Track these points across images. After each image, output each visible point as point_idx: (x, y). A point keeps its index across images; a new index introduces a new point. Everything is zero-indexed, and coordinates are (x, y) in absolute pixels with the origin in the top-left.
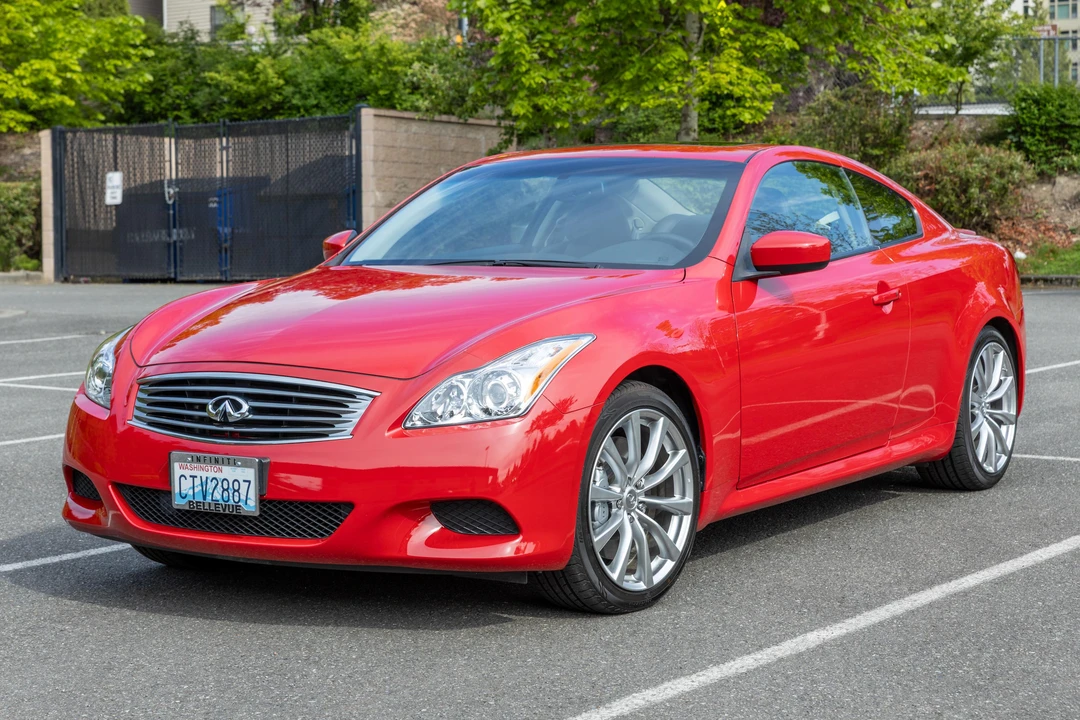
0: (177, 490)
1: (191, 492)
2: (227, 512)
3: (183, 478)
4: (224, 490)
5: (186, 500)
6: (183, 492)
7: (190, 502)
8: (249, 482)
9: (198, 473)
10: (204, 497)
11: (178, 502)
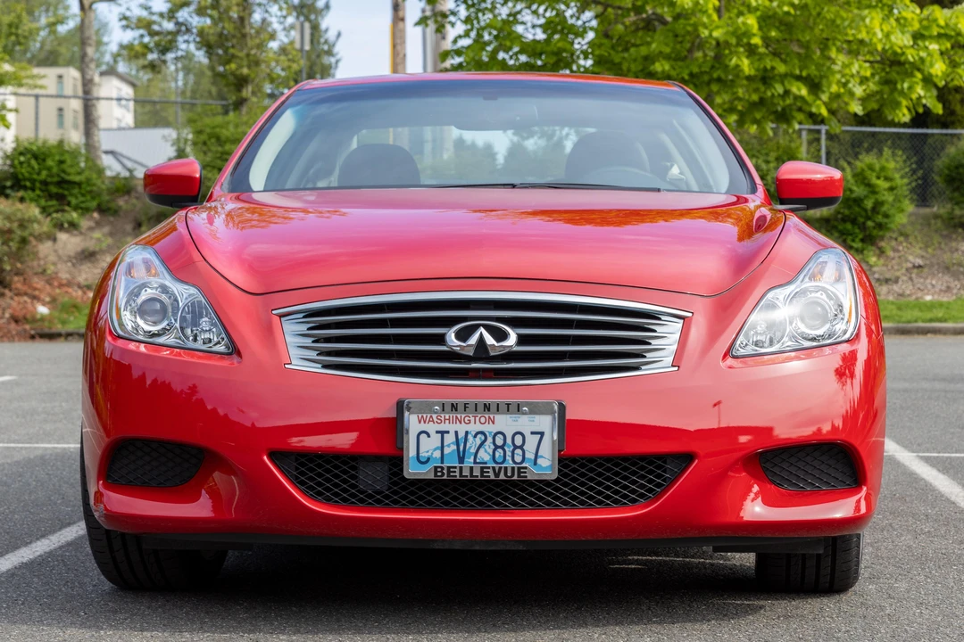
0: (412, 452)
1: (437, 454)
2: (502, 477)
3: (423, 437)
4: (496, 447)
5: (430, 466)
6: (424, 454)
7: (436, 468)
8: (542, 434)
9: (451, 427)
10: (461, 460)
11: (413, 470)
